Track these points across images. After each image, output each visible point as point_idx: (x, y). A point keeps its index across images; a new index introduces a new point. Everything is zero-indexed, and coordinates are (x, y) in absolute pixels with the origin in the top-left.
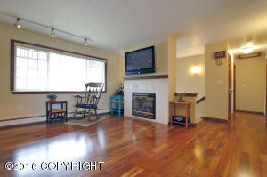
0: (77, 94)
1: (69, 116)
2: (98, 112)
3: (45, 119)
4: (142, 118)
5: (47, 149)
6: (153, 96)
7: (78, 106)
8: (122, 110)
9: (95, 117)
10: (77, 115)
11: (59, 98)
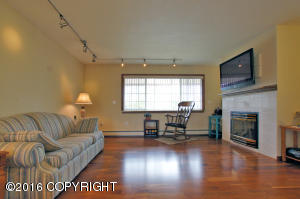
0: (168, 113)
1: (161, 134)
2: (188, 133)
3: (142, 134)
4: (241, 145)
5: (146, 161)
6: (255, 116)
7: (168, 125)
8: (220, 133)
9: (183, 138)
10: (167, 134)
11: (154, 117)
